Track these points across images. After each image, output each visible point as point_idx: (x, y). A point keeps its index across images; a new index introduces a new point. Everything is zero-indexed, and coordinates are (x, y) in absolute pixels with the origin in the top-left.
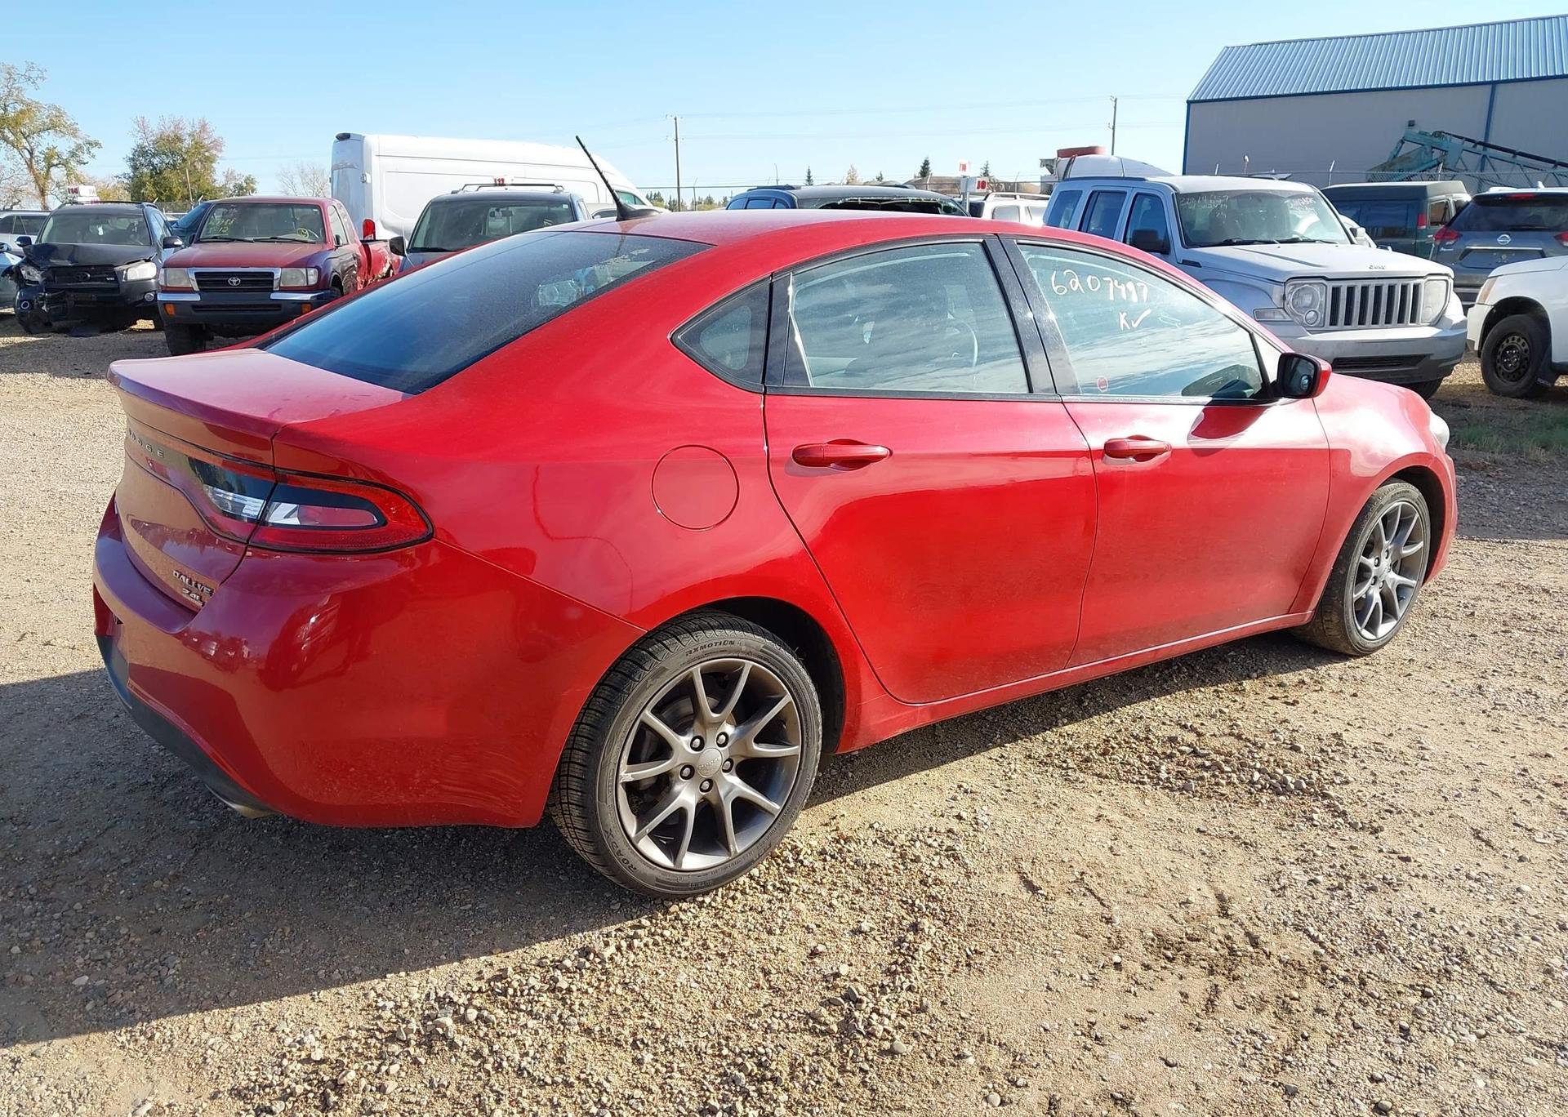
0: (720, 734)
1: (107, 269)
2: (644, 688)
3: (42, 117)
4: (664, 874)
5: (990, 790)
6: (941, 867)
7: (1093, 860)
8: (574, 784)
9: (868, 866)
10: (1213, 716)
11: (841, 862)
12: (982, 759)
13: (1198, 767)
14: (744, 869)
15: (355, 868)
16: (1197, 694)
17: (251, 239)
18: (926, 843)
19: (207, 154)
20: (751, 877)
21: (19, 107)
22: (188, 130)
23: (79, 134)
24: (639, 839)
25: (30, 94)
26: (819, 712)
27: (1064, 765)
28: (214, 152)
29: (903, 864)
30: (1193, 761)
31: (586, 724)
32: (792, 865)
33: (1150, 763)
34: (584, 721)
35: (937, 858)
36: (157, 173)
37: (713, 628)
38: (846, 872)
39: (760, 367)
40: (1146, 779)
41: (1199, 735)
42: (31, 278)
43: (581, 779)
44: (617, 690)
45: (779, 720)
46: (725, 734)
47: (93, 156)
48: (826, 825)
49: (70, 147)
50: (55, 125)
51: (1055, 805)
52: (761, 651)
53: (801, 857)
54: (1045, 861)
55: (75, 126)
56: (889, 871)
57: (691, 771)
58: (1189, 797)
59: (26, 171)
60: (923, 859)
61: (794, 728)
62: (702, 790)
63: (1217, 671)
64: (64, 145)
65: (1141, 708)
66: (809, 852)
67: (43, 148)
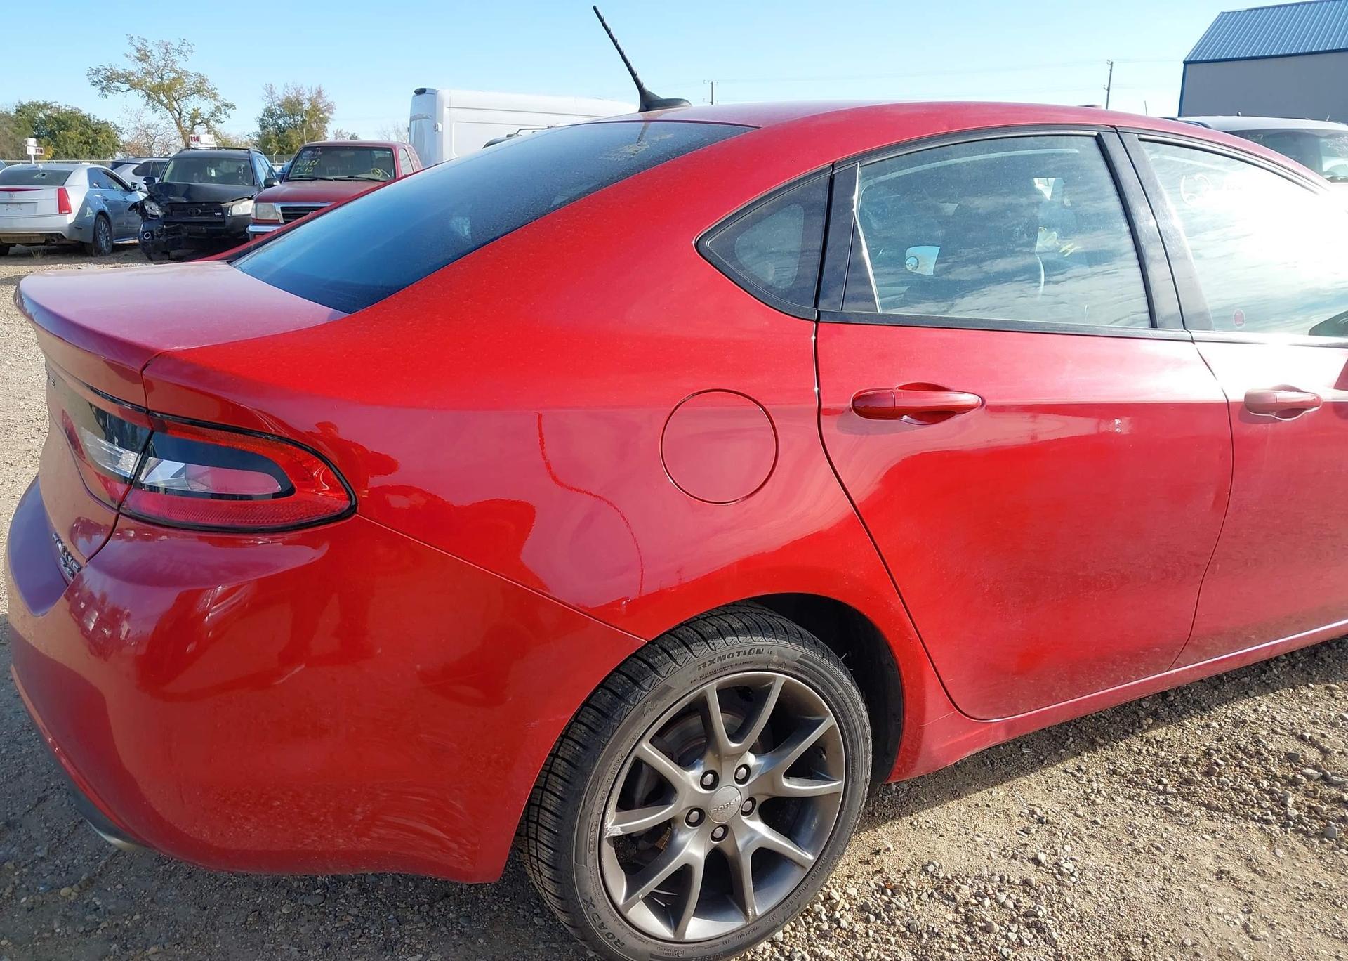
0: (740, 767)
1: (215, 205)
2: (642, 713)
3: (190, 83)
4: (661, 948)
5: (1070, 821)
6: (1021, 943)
7: (1224, 946)
8: (545, 837)
9: (925, 935)
10: (1334, 725)
11: (889, 926)
12: (1055, 773)
13: (1334, 801)
14: (766, 934)
15: (295, 884)
16: (1305, 691)
17: (332, 178)
18: (997, 901)
19: (321, 116)
20: (773, 943)
21: (172, 76)
22: (307, 96)
23: (218, 98)
24: (629, 905)
25: (181, 65)
26: (870, 737)
27: (1161, 787)
28: (327, 114)
29: (970, 934)
30: (1324, 790)
31: (563, 759)
32: (826, 927)
33: (1271, 793)
34: (560, 754)
35: (1014, 927)
36: (281, 131)
37: (735, 632)
38: (896, 942)
39: (813, 283)
40: (1272, 818)
41: (1324, 752)
42: (153, 213)
43: (554, 833)
44: (605, 715)
45: (818, 748)
46: (746, 766)
47: (229, 116)
48: (867, 862)
49: (210, 108)
50: (200, 90)
51: (1158, 848)
52: (798, 661)
53: (837, 915)
54: (1160, 943)
55: (215, 91)
56: (954, 946)
57: (699, 816)
58: (1333, 848)
59: (176, 129)
60: (997, 928)
61: (837, 757)
62: (713, 838)
63: (1322, 659)
64: (206, 107)
65: (1241, 707)
66: (847, 907)
67: (190, 110)
